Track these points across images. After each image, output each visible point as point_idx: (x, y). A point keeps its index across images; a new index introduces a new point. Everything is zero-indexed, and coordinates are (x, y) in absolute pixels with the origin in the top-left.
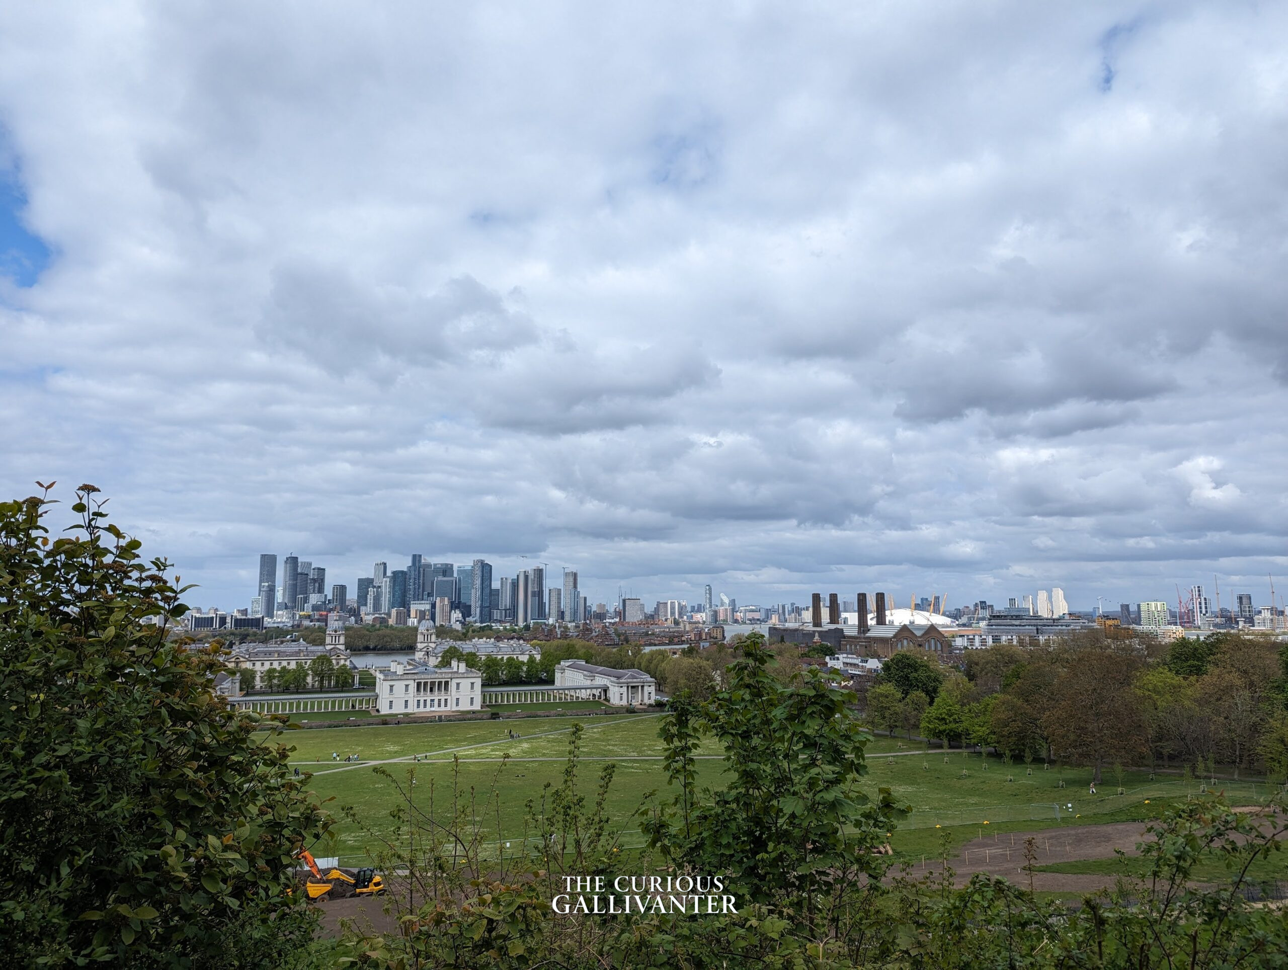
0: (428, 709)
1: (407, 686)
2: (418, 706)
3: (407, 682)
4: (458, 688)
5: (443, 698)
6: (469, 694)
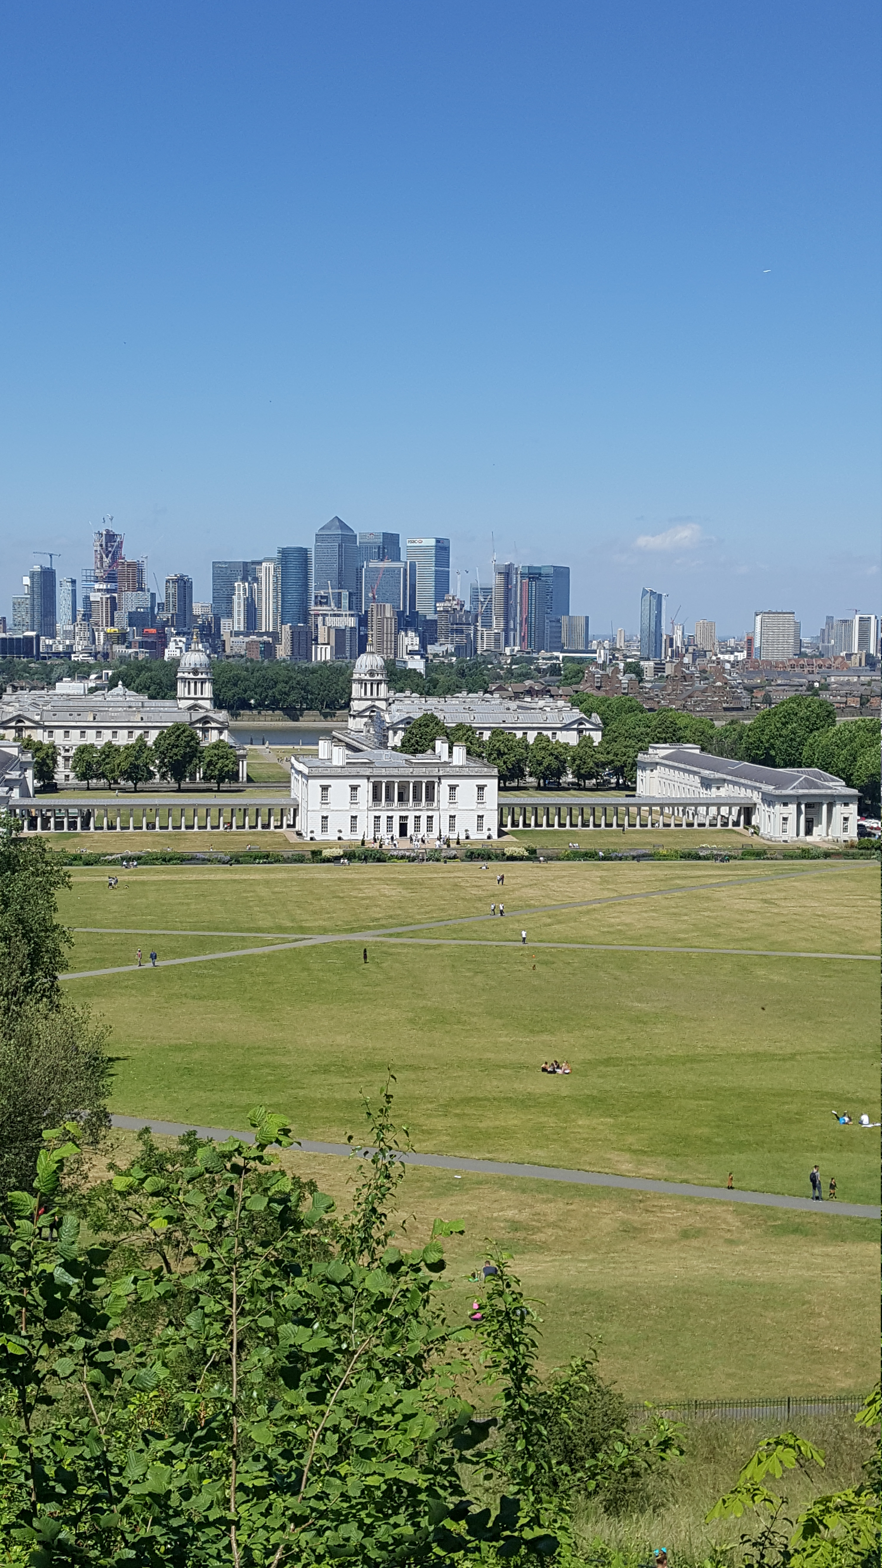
1: (354, 789)
2: (377, 829)
3: (354, 782)
4: (452, 796)
5: (424, 815)
6: (474, 808)
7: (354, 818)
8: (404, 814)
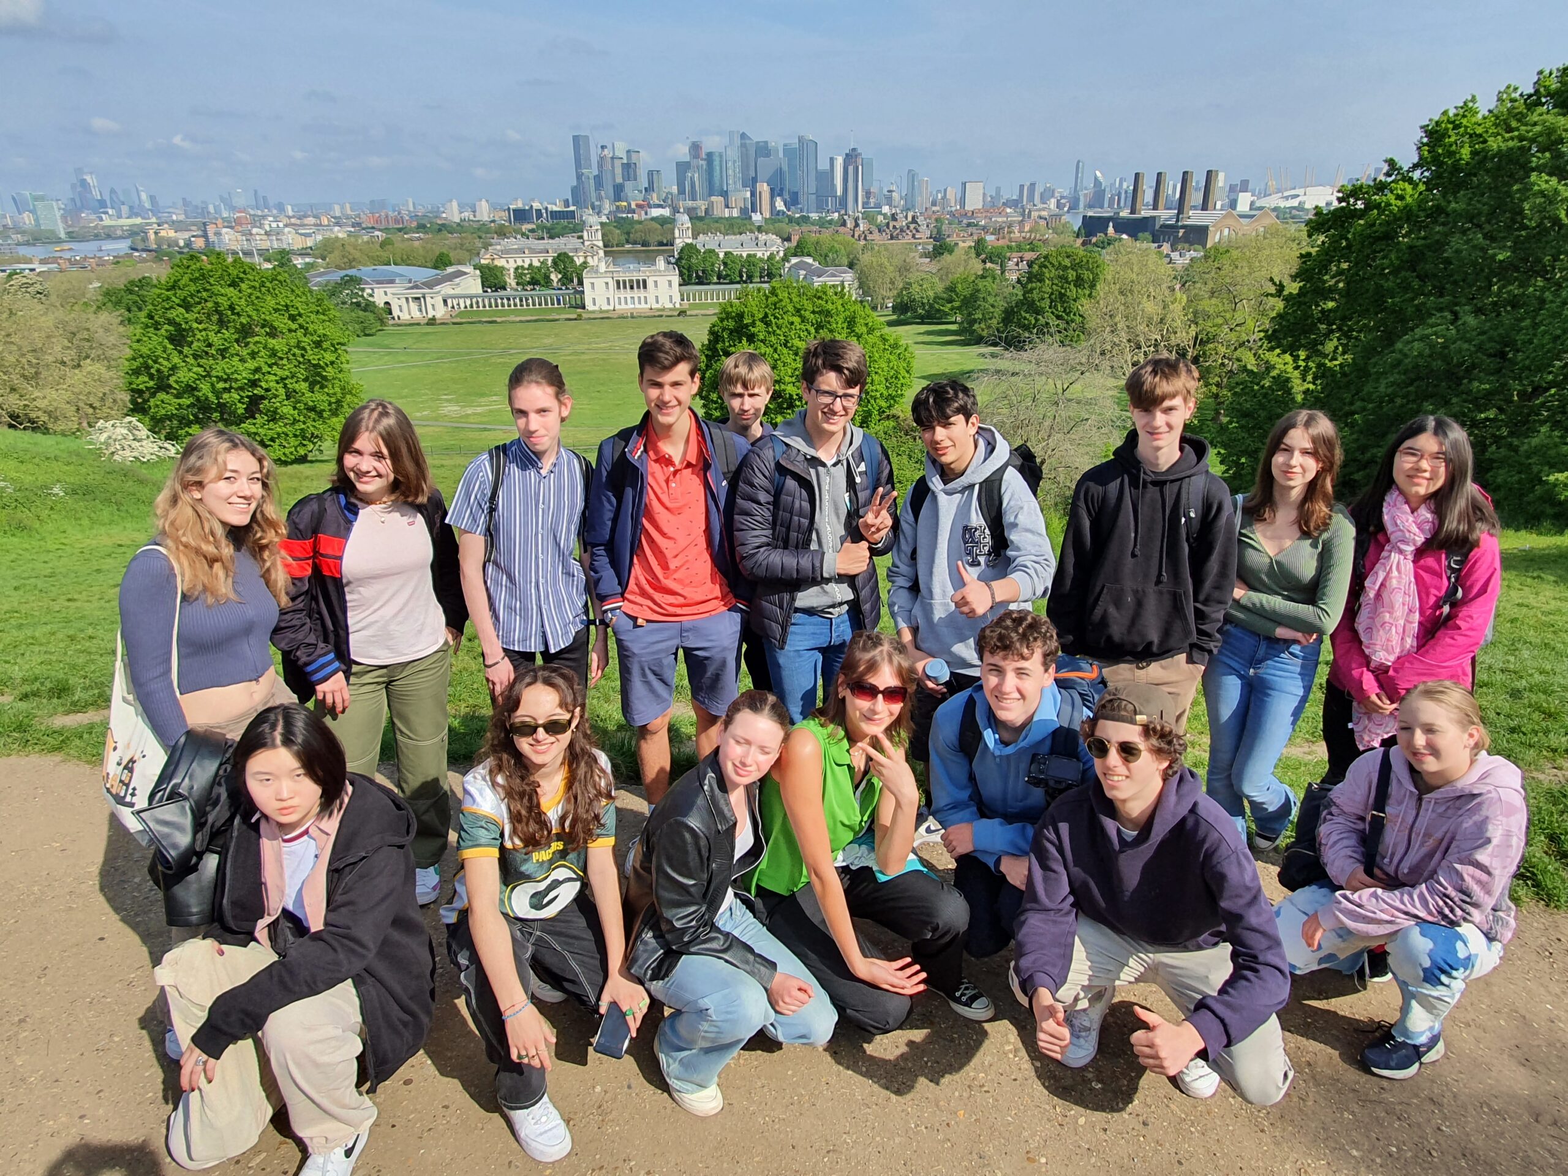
0: (629, 306)
1: (607, 283)
2: (620, 303)
3: (606, 280)
4: (656, 286)
5: (642, 296)
6: (667, 291)
7: (608, 299)
8: (632, 295)
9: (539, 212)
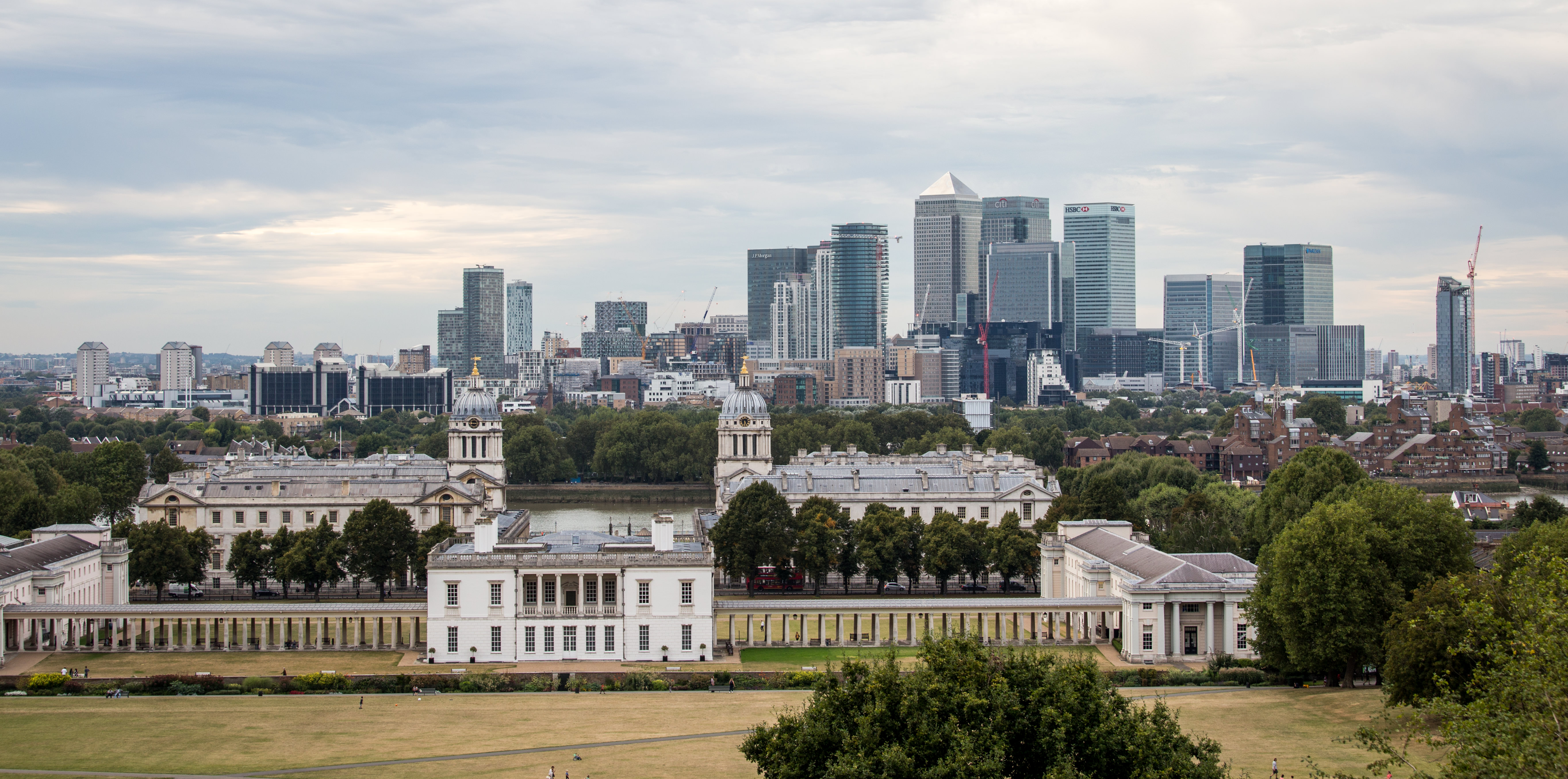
0: (559, 653)
1: (496, 588)
2: (530, 645)
3: (496, 575)
4: (644, 595)
5: (600, 625)
6: (676, 614)
7: (496, 631)
8: (570, 623)
9: (338, 384)
